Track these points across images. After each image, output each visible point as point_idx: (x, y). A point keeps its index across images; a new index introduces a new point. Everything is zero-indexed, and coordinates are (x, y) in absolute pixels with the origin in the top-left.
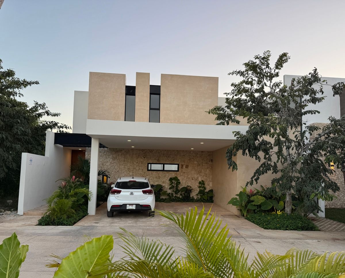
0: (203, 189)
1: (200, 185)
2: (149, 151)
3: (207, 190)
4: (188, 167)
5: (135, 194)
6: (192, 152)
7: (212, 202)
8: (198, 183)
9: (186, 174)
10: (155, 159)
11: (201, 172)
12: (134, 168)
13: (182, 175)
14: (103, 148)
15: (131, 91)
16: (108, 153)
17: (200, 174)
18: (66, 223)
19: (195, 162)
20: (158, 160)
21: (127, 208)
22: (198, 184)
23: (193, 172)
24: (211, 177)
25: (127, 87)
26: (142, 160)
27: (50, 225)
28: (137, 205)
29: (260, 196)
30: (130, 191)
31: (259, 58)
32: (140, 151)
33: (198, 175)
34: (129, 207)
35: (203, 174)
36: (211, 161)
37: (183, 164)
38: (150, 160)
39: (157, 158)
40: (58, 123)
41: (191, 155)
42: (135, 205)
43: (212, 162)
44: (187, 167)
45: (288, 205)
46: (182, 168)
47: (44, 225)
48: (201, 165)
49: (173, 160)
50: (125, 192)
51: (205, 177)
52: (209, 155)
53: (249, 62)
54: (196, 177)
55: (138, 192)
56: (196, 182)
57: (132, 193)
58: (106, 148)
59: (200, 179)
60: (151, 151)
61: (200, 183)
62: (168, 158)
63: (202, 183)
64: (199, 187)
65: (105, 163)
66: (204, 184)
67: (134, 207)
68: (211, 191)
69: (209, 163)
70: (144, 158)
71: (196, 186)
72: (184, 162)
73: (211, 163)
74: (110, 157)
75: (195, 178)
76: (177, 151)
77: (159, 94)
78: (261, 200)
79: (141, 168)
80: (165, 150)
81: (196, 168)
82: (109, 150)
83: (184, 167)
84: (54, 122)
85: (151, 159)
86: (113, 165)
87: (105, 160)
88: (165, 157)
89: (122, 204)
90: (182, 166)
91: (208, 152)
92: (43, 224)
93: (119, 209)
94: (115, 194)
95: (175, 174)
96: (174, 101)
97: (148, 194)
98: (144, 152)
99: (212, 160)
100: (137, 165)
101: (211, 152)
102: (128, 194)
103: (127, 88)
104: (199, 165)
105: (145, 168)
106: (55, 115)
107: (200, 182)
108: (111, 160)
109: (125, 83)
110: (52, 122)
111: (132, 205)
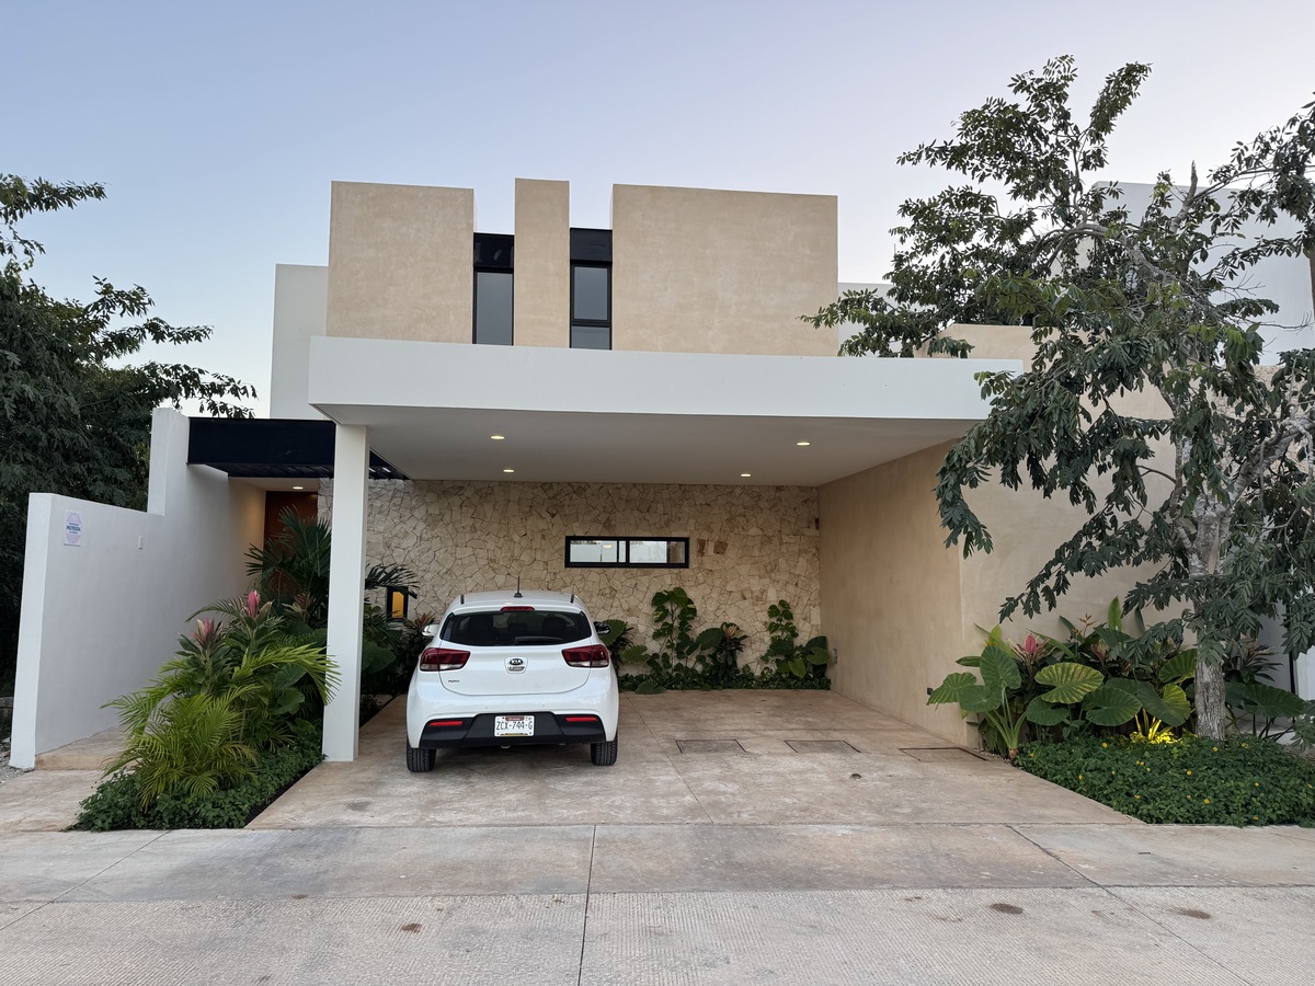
0: (785, 634)
1: (774, 620)
2: (569, 488)
3: (802, 640)
4: (725, 549)
5: (531, 665)
6: (738, 491)
7: (825, 685)
8: (766, 613)
9: (717, 575)
10: (596, 521)
11: (775, 568)
12: (513, 559)
13: (701, 579)
14: (386, 480)
15: (496, 256)
16: (407, 499)
17: (771, 578)
18: (211, 815)
19: (754, 531)
20: (608, 524)
21: (498, 733)
22: (764, 617)
23: (744, 569)
24: (815, 586)
25: (479, 238)
26: (542, 525)
27: (136, 828)
28: (541, 717)
29: (1080, 666)
30: (506, 656)
31: (1028, 89)
32: (534, 488)
33: (763, 581)
34: (503, 729)
35: (784, 577)
36: (813, 526)
37: (705, 536)
38: (577, 524)
39: (603, 518)
40: (201, 371)
41: (734, 501)
42: (533, 717)
43: (817, 528)
44: (721, 548)
45: (1211, 700)
46: (701, 552)
47: (103, 829)
48: (776, 541)
49: (667, 524)
50: (487, 660)
51: (791, 588)
52: (805, 501)
53: (986, 107)
54: (756, 588)
55: (545, 659)
56: (757, 609)
57: (517, 665)
58: (401, 481)
59: (773, 598)
60: (579, 488)
61: (773, 611)
62: (647, 516)
63: (781, 612)
64: (772, 628)
65: (396, 540)
66: (789, 616)
67: (527, 728)
68: (820, 642)
69: (807, 532)
70: (553, 515)
71: (759, 626)
72: (709, 528)
73: (813, 532)
74: (416, 513)
75: (752, 592)
76: (681, 485)
77: (608, 264)
78: (1084, 681)
79: (538, 557)
80: (634, 485)
81: (756, 553)
82: (411, 490)
83: (710, 549)
84: (187, 367)
85: (581, 518)
86: (426, 545)
87: (399, 527)
88: (636, 513)
89: (473, 715)
90: (702, 544)
91: (802, 489)
92: (99, 823)
93: (458, 735)
94: (443, 667)
95: (674, 576)
96: (666, 289)
97: (587, 664)
98: (551, 493)
99: (817, 521)
100: (524, 543)
101: (812, 488)
102: (503, 665)
103: (478, 244)
104: (767, 540)
105: (557, 555)
106: (186, 336)
107: (773, 607)
108: (422, 526)
109: (471, 225)
110: (176, 368)
111: (521, 715)
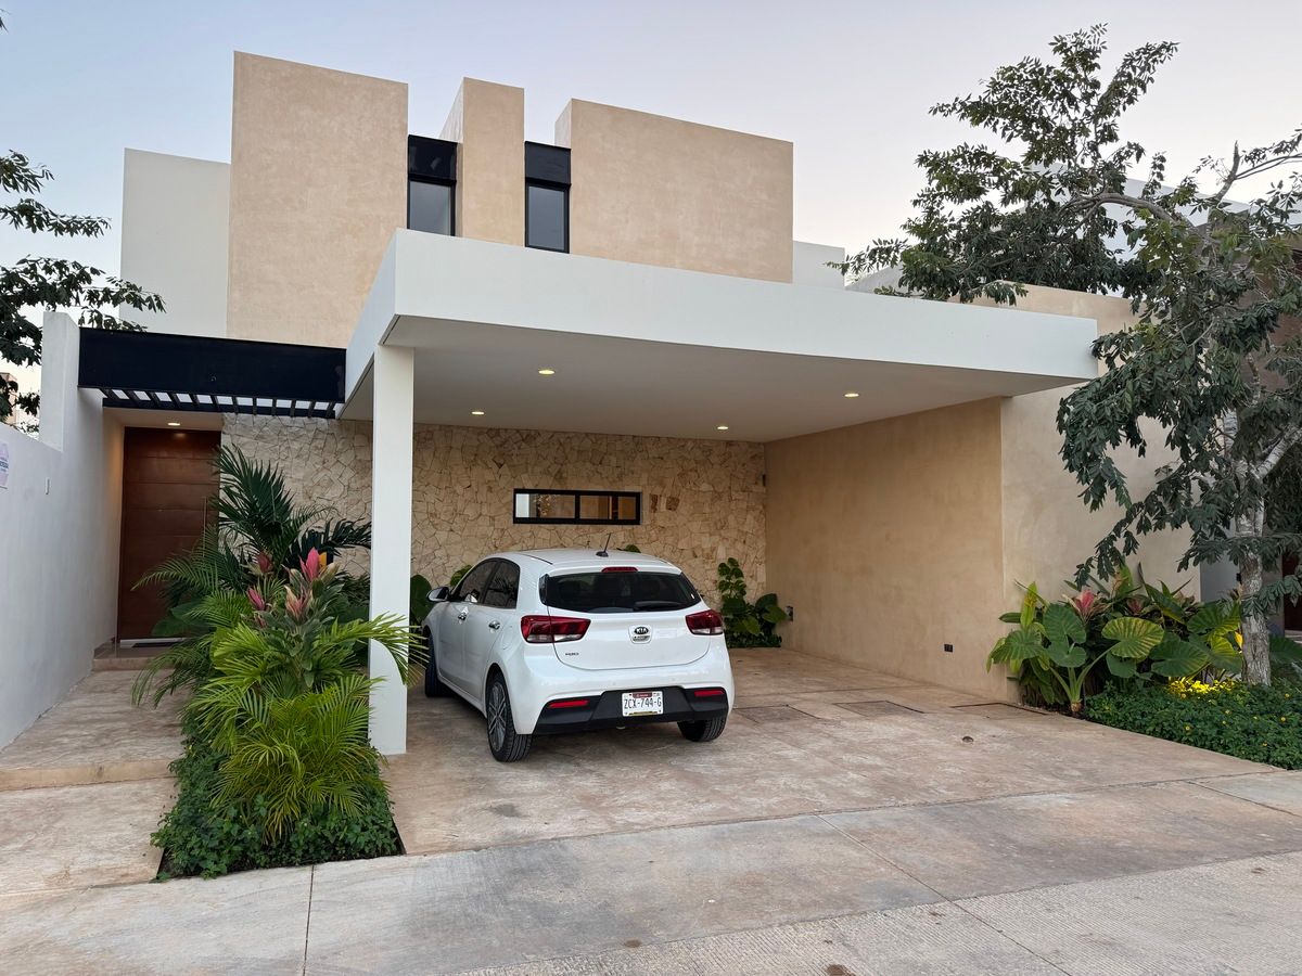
0: (734, 593)
2: (518, 435)
3: (751, 597)
4: (677, 505)
5: (654, 634)
6: (690, 444)
7: (775, 642)
8: (716, 572)
9: (669, 532)
10: (546, 472)
11: (724, 525)
12: (456, 513)
13: (654, 537)
14: (306, 418)
15: (434, 164)
16: (331, 441)
17: (720, 535)
18: (362, 840)
19: (705, 487)
20: (559, 476)
21: (626, 712)
22: (714, 575)
23: (696, 526)
24: (761, 544)
25: (413, 140)
26: (489, 476)
27: (258, 867)
28: (671, 693)
29: (1141, 621)
30: (630, 623)
31: (1066, 52)
32: (479, 434)
33: (713, 538)
34: (632, 707)
35: (733, 534)
36: (761, 483)
37: (657, 491)
38: (526, 476)
39: (554, 469)
41: (686, 455)
42: (661, 693)
43: (764, 485)
44: (673, 504)
46: (654, 508)
48: (725, 497)
49: (620, 477)
50: (609, 629)
51: (739, 546)
52: (753, 458)
53: (1022, 65)
54: (707, 546)
55: (669, 625)
56: (707, 567)
57: (642, 633)
58: (324, 420)
59: (722, 556)
60: (528, 436)
61: (723, 569)
62: (600, 469)
63: (731, 570)
64: (723, 586)
65: (318, 489)
66: (739, 574)
67: (655, 706)
68: (770, 600)
69: (754, 489)
70: (500, 466)
71: (709, 584)
72: (662, 484)
73: (760, 488)
75: (703, 550)
76: (634, 437)
77: (565, 187)
78: (1145, 635)
79: (485, 511)
80: (587, 434)
81: (707, 510)
83: (662, 505)
85: (530, 469)
86: (356, 496)
87: (321, 475)
88: (588, 465)
89: (600, 693)
90: (655, 499)
91: (751, 444)
93: (583, 717)
94: (557, 638)
95: (627, 534)
96: (627, 222)
97: (707, 631)
98: (498, 441)
99: (764, 477)
100: (469, 495)
101: (759, 444)
102: (626, 635)
103: (413, 149)
104: (717, 496)
105: (504, 510)
106: (70, 227)
107: (722, 565)
108: (349, 474)
109: (405, 127)
110: (61, 265)
111: (645, 692)
